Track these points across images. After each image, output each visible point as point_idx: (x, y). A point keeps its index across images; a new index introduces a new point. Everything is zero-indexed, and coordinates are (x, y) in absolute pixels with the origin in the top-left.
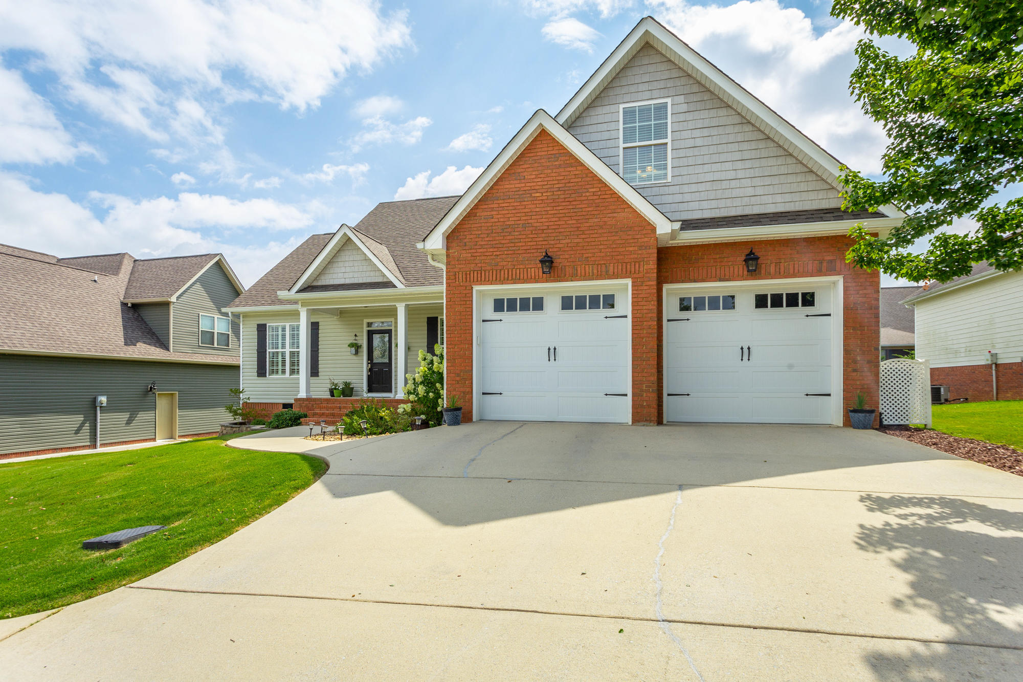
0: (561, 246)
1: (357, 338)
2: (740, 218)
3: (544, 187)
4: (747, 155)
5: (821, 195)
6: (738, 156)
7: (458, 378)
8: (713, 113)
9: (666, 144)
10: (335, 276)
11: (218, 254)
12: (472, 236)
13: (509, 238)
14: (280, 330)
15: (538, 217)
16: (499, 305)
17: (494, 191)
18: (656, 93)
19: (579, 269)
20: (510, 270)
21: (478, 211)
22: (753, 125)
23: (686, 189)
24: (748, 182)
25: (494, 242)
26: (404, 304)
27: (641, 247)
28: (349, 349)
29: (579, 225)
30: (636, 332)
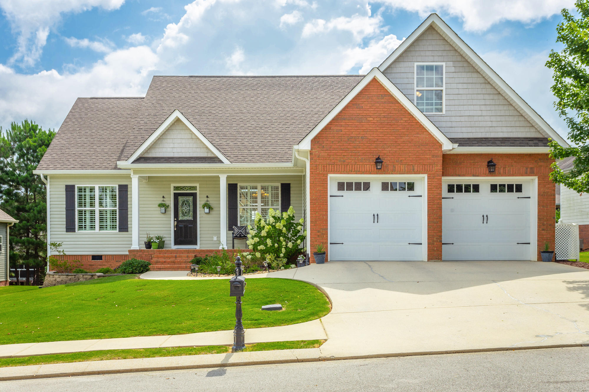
0: (385, 152)
2: (484, 140)
3: (375, 114)
4: (488, 102)
5: (527, 129)
6: (483, 102)
7: (319, 234)
8: (469, 75)
9: (442, 90)
12: (327, 142)
13: (352, 145)
15: (371, 133)
16: (341, 186)
17: (343, 114)
18: (436, 58)
19: (397, 167)
20: (353, 165)
21: (332, 126)
22: (491, 85)
23: (453, 119)
24: (487, 118)
25: (343, 147)
26: (225, 175)
27: (433, 156)
28: (159, 208)
29: (397, 140)
30: (431, 206)
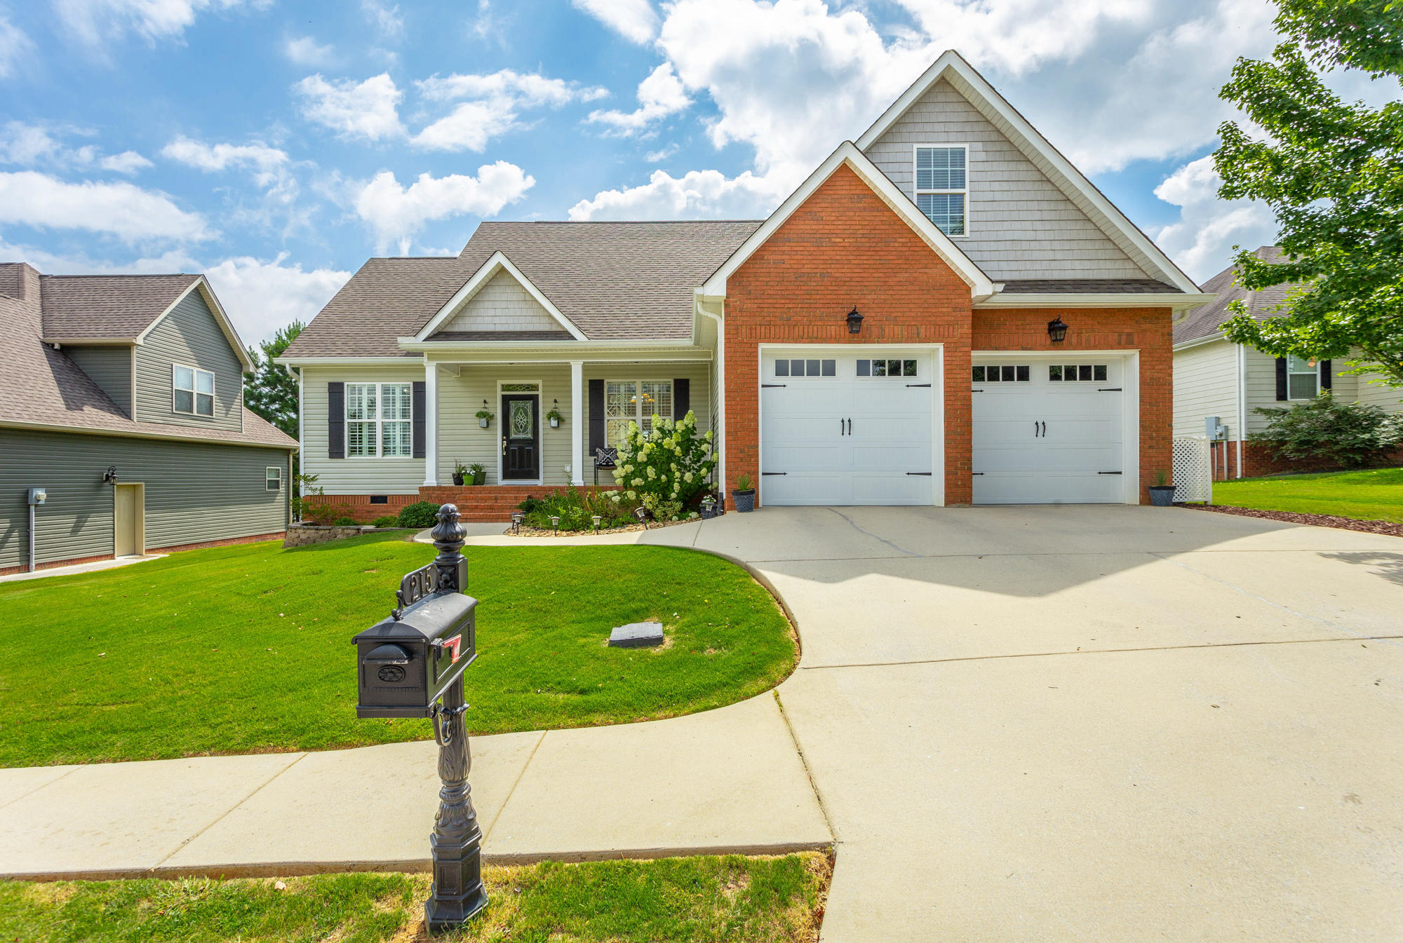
0: (865, 301)
1: (487, 405)
2: (1041, 283)
3: (846, 232)
4: (1047, 216)
5: (1118, 265)
6: (1037, 216)
7: (741, 455)
8: (1012, 166)
9: (963, 195)
10: (479, 320)
11: (200, 276)
12: (758, 283)
13: (804, 288)
14: (365, 392)
15: (838, 266)
16: (781, 369)
17: (786, 231)
18: (952, 137)
19: (887, 330)
20: (806, 327)
21: (765, 253)
22: (1053, 184)
23: (984, 246)
24: (1046, 245)
25: (787, 292)
26: (581, 362)
27: (955, 309)
28: (477, 420)
29: (886, 279)
30: (950, 403)
